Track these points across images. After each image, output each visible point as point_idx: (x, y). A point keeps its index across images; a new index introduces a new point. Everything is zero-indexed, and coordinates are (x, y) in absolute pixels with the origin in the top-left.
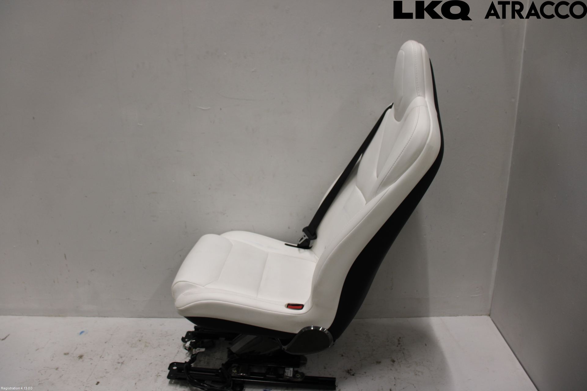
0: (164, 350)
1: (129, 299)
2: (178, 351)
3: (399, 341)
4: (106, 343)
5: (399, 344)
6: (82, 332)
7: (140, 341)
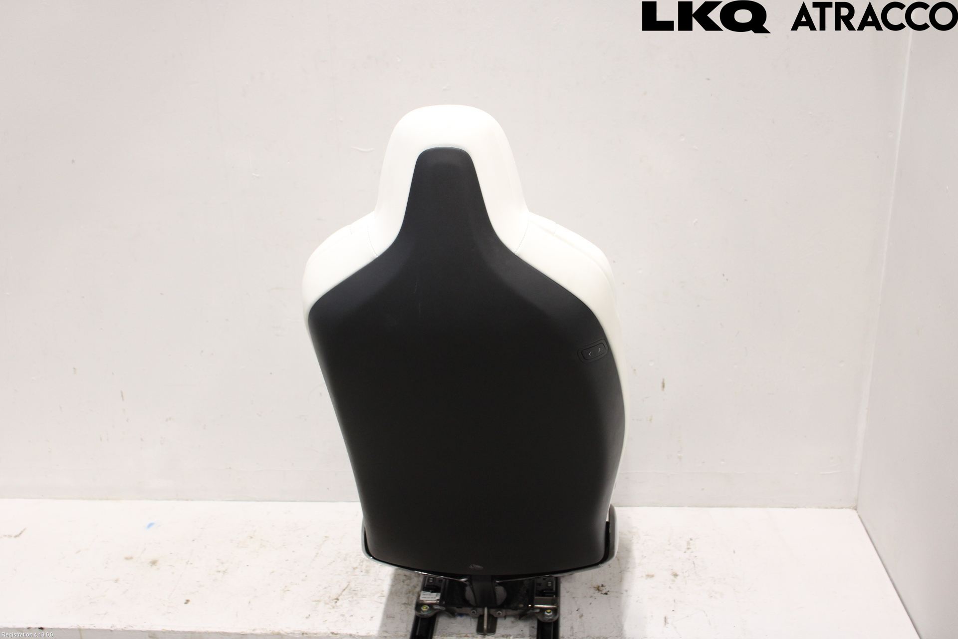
0: (293, 552)
1: (230, 468)
2: (317, 554)
3: (688, 543)
4: (193, 540)
5: (688, 549)
6: (150, 525)
7: (251, 537)
